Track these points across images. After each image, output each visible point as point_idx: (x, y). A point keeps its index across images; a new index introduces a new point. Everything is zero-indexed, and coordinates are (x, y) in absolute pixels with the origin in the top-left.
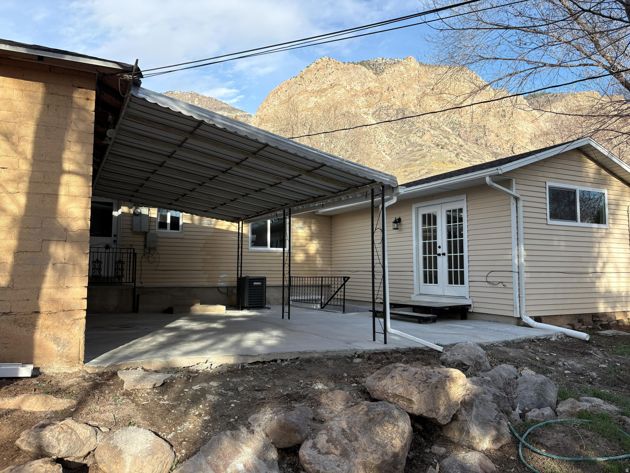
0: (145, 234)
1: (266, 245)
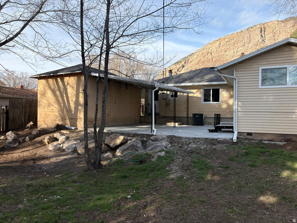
0: (166, 99)
1: (210, 101)
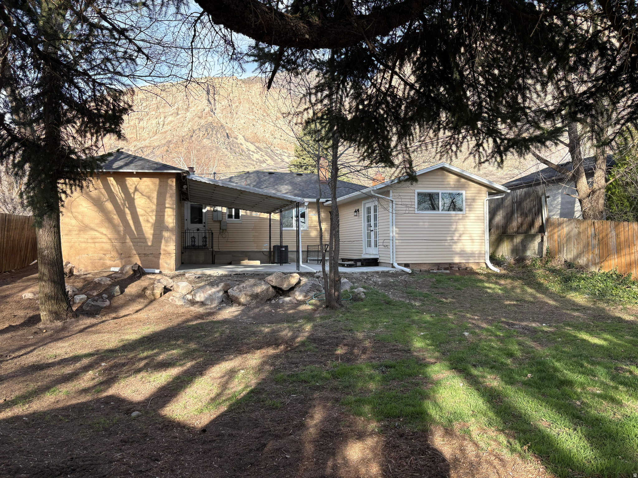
0: (220, 222)
1: (292, 226)
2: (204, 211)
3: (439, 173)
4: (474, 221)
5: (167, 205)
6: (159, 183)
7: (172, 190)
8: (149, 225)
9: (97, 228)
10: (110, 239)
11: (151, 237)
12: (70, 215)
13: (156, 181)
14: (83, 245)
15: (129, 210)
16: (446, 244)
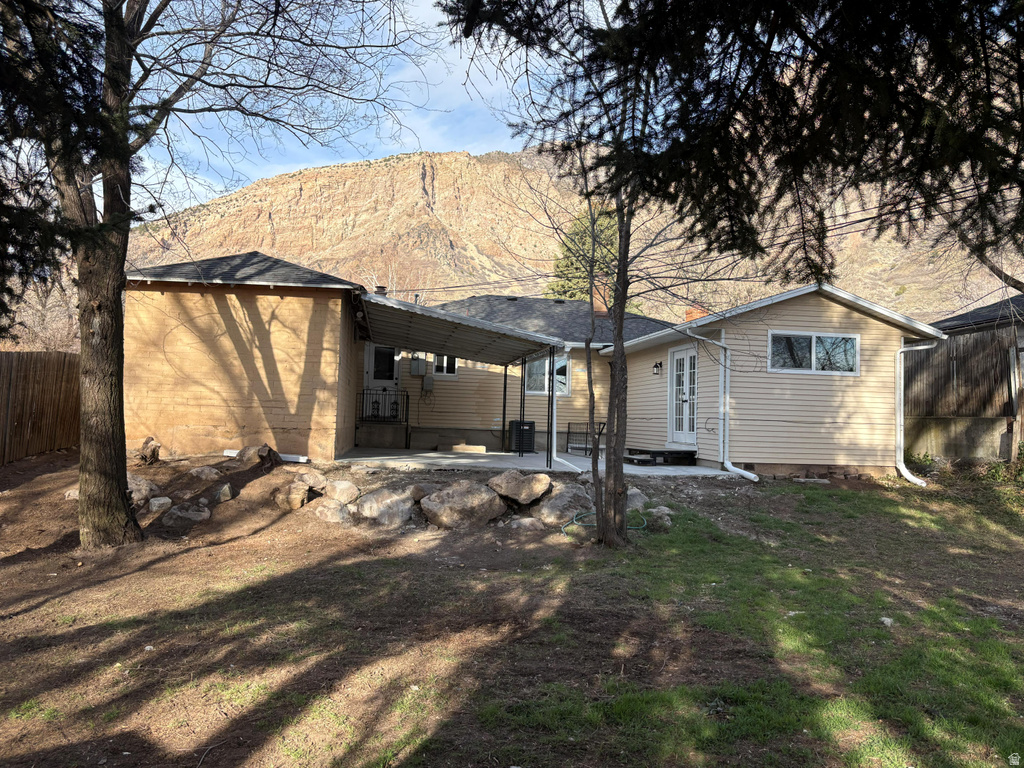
0: (422, 377)
1: (543, 389)
2: (397, 358)
3: (813, 301)
4: (875, 390)
5: (325, 345)
6: (314, 307)
7: (334, 318)
8: (294, 378)
9: (203, 381)
10: (225, 401)
11: (296, 399)
12: (161, 356)
13: (309, 302)
14: (181, 409)
15: (260, 351)
16: (823, 430)
